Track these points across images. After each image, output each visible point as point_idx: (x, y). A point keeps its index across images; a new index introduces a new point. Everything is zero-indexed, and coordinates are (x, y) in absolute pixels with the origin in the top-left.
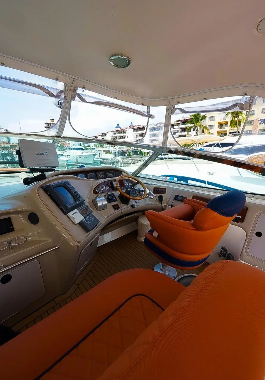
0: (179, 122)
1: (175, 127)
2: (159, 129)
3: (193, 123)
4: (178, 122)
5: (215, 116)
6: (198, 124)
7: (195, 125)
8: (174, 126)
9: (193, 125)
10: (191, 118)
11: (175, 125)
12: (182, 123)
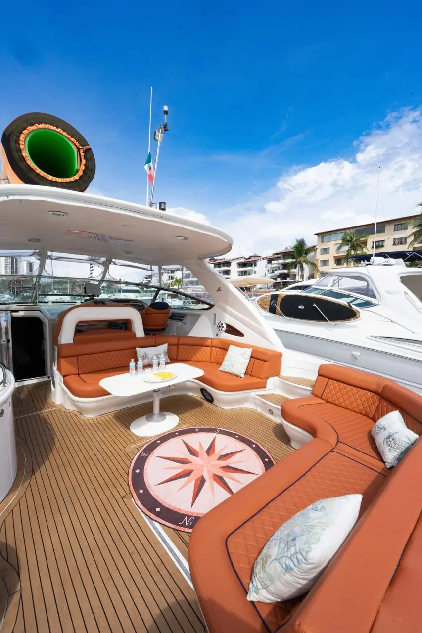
0: (280, 255)
1: (273, 262)
2: (252, 265)
3: (294, 258)
4: (278, 256)
5: (329, 248)
6: (301, 259)
7: (298, 260)
8: (272, 260)
9: (295, 260)
10: (292, 250)
11: (274, 260)
12: (284, 256)
